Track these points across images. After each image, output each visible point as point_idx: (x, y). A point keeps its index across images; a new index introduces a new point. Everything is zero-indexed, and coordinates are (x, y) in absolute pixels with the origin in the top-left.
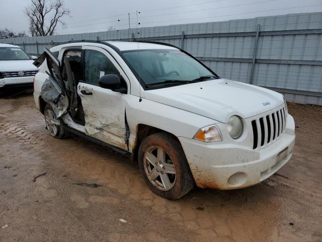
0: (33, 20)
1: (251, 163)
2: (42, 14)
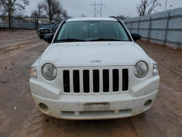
0: (139, 10)
1: (50, 100)
2: (145, 7)
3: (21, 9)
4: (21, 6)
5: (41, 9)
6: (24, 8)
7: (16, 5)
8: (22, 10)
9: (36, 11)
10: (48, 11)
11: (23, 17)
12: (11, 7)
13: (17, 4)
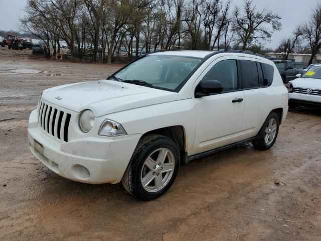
3: (265, 36)
4: (266, 33)
5: (300, 37)
6: (269, 36)
7: (258, 30)
8: (267, 39)
9: (289, 40)
10: (314, 39)
11: (264, 49)
12: (249, 34)
13: (261, 30)
